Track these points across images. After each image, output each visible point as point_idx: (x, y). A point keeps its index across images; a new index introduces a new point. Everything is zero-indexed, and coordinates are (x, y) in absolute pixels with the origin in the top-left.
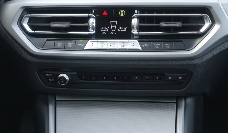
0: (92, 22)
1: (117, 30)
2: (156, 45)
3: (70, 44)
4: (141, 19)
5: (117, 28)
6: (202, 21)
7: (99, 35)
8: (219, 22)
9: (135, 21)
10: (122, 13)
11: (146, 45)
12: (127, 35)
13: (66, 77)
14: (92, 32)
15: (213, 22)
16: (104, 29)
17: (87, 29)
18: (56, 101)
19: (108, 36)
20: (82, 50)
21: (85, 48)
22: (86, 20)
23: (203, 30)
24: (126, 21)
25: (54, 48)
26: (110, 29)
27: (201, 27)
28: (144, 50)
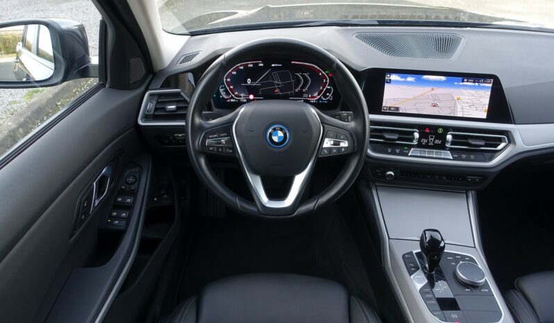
0: (417, 135)
1: (434, 142)
2: (464, 156)
3: (398, 151)
4: (454, 136)
5: (434, 141)
6: (500, 140)
7: (420, 145)
8: (515, 143)
9: (449, 137)
10: (440, 131)
11: (456, 156)
12: (442, 147)
13: (392, 173)
14: (415, 143)
15: (510, 142)
16: (424, 141)
17: (412, 140)
18: (376, 186)
19: (427, 146)
20: (406, 155)
21: (410, 154)
22: (412, 133)
23: (499, 147)
24: (443, 137)
25: (387, 153)
26: (428, 142)
27: (499, 145)
28: (454, 159)
